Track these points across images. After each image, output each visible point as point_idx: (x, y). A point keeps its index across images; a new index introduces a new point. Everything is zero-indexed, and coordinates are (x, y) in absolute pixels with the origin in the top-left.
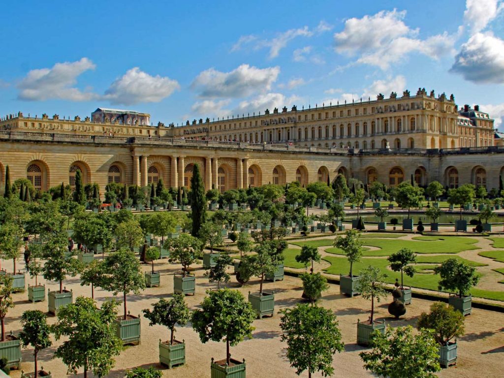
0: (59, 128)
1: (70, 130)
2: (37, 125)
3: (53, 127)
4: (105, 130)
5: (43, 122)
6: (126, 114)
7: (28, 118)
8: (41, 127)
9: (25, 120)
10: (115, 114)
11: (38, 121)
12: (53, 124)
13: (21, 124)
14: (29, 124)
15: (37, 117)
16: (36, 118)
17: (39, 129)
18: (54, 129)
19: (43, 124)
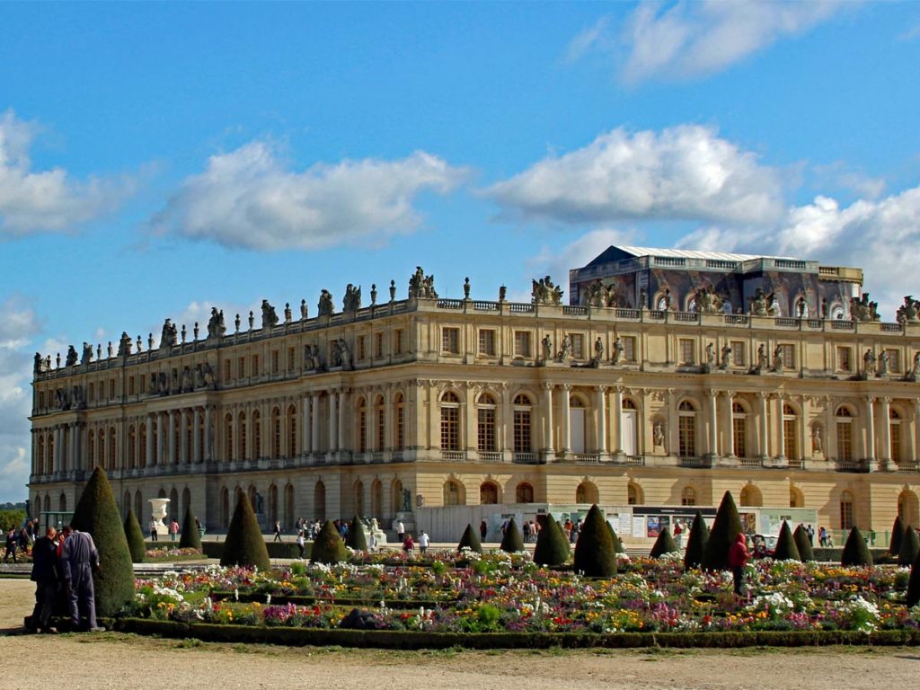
0: (621, 358)
1: (672, 369)
2: (506, 340)
3: (590, 353)
4: (857, 365)
5: (538, 323)
6: (757, 273)
7: (464, 303)
8: (527, 354)
9: (450, 318)
10: (701, 273)
11: (512, 322)
12: (591, 337)
13: (428, 338)
14: (470, 337)
15: (509, 298)
16: (499, 306)
17: (517, 363)
18: (592, 364)
19: (538, 335)
